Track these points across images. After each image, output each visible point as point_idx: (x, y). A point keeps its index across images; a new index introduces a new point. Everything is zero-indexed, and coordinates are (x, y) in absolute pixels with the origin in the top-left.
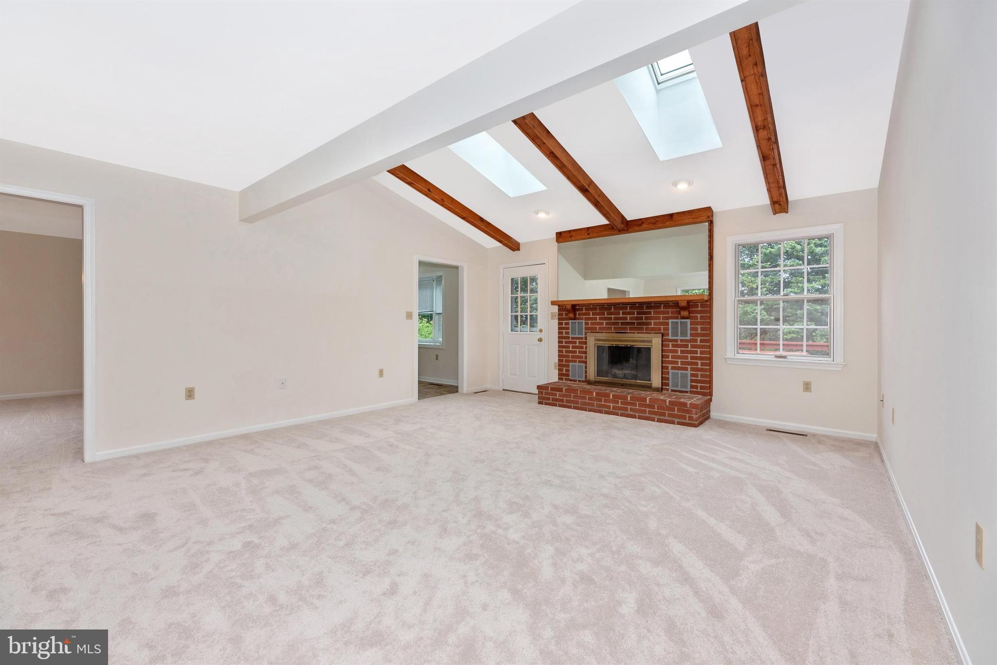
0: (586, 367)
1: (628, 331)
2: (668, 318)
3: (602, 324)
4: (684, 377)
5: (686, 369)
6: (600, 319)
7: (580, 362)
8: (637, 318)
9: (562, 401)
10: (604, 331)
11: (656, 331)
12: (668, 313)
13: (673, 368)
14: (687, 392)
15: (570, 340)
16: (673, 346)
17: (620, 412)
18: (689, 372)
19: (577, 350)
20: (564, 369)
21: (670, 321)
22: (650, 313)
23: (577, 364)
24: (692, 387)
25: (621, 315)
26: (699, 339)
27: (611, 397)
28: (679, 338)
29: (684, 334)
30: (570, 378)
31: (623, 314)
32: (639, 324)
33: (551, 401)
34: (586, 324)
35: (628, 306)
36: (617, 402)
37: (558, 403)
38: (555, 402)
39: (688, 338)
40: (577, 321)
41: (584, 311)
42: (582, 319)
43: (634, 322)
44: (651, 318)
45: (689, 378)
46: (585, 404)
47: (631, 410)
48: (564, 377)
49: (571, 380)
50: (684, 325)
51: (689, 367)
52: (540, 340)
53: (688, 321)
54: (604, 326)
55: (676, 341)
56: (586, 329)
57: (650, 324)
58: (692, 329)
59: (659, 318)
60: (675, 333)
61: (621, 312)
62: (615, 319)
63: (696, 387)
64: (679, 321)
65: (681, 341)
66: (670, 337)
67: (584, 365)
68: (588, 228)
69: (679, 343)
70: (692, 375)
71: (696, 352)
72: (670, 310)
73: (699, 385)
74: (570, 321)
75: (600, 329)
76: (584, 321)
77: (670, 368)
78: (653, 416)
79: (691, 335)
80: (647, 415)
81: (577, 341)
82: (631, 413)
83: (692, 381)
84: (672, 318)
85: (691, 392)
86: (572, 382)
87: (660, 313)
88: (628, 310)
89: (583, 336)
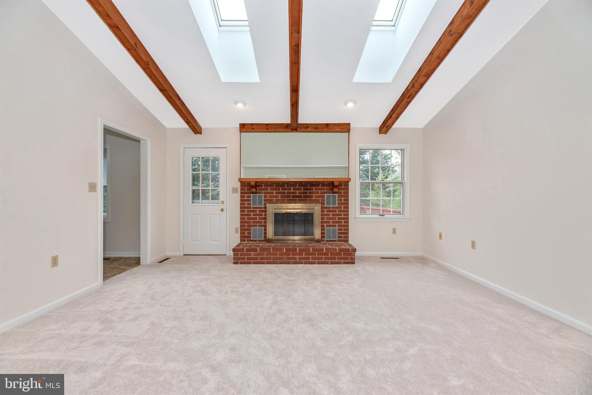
0: (265, 230)
1: (297, 202)
2: (324, 193)
3: (278, 197)
4: (334, 231)
5: (335, 226)
6: (276, 193)
7: (259, 226)
8: (303, 193)
9: (257, 259)
10: (279, 202)
11: (317, 202)
12: (324, 189)
13: (327, 226)
14: (335, 241)
15: (252, 209)
16: (327, 211)
17: (304, 261)
18: (337, 228)
19: (258, 217)
20: (246, 232)
21: (326, 195)
22: (312, 189)
23: (258, 228)
24: (339, 237)
25: (292, 191)
26: (343, 206)
27: (298, 251)
28: (331, 206)
29: (334, 203)
30: (252, 239)
31: (294, 189)
32: (304, 197)
33: (246, 260)
34: (265, 197)
35: (297, 184)
36: (302, 254)
37: (252, 261)
38: (250, 261)
39: (337, 206)
40: (257, 195)
41: (263, 187)
42: (262, 193)
43: (302, 196)
44: (313, 193)
45: (337, 231)
46: (276, 258)
47: (313, 258)
48: (246, 239)
49: (252, 241)
50: (334, 197)
51: (337, 224)
52: (222, 210)
53: (337, 195)
54: (280, 198)
55: (329, 208)
56: (265, 200)
57: (312, 197)
58: (339, 200)
59: (318, 193)
60: (329, 203)
61: (292, 188)
62: (288, 193)
63: (341, 237)
64: (331, 195)
65: (333, 208)
66: (326, 206)
67: (263, 228)
68: (267, 124)
69: (331, 209)
70: (339, 230)
71: (341, 215)
72: (325, 188)
73: (343, 235)
74: (252, 195)
75: (276, 200)
76: (263, 195)
77: (325, 226)
78: (328, 261)
79: (339, 204)
80: (324, 260)
81: (258, 210)
82: (312, 261)
83: (339, 233)
84: (326, 193)
85: (338, 241)
86: (253, 242)
87: (319, 189)
88: (297, 187)
89: (263, 206)
